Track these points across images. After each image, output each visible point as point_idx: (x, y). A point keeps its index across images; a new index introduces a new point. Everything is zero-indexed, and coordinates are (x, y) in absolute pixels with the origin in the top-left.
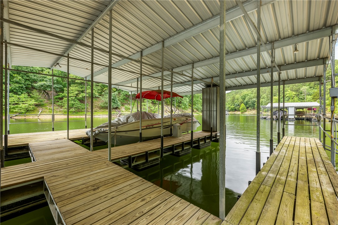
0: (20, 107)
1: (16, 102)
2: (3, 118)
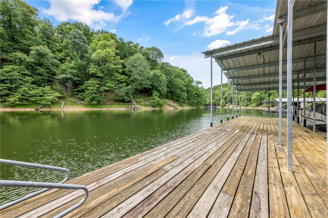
0: (47, 99)
1: (42, 94)
2: (28, 110)
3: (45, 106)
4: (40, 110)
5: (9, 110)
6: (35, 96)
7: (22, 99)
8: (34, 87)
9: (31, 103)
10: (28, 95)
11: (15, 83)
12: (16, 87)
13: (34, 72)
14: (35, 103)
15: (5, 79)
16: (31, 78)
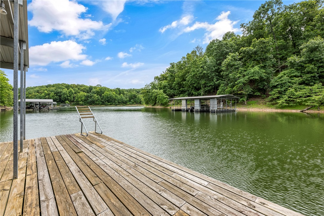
0: (313, 100)
1: (308, 94)
2: (294, 111)
3: (313, 107)
4: (307, 111)
5: (279, 111)
6: (301, 97)
7: (289, 100)
8: (302, 88)
9: (298, 104)
10: (294, 97)
11: (285, 86)
12: (284, 90)
13: (303, 72)
14: (300, 104)
15: (277, 85)
16: (300, 78)
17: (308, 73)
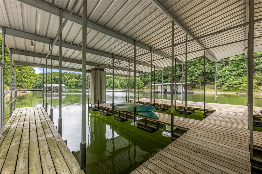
0: (244, 86)
2: (232, 93)
4: (240, 93)
5: (223, 93)
6: (236, 84)
7: (229, 86)
8: (238, 78)
9: (235, 89)
10: (232, 84)
11: (227, 77)
12: (226, 80)
13: (239, 67)
14: (236, 88)
15: (222, 76)
16: (237, 72)
17: (242, 68)
